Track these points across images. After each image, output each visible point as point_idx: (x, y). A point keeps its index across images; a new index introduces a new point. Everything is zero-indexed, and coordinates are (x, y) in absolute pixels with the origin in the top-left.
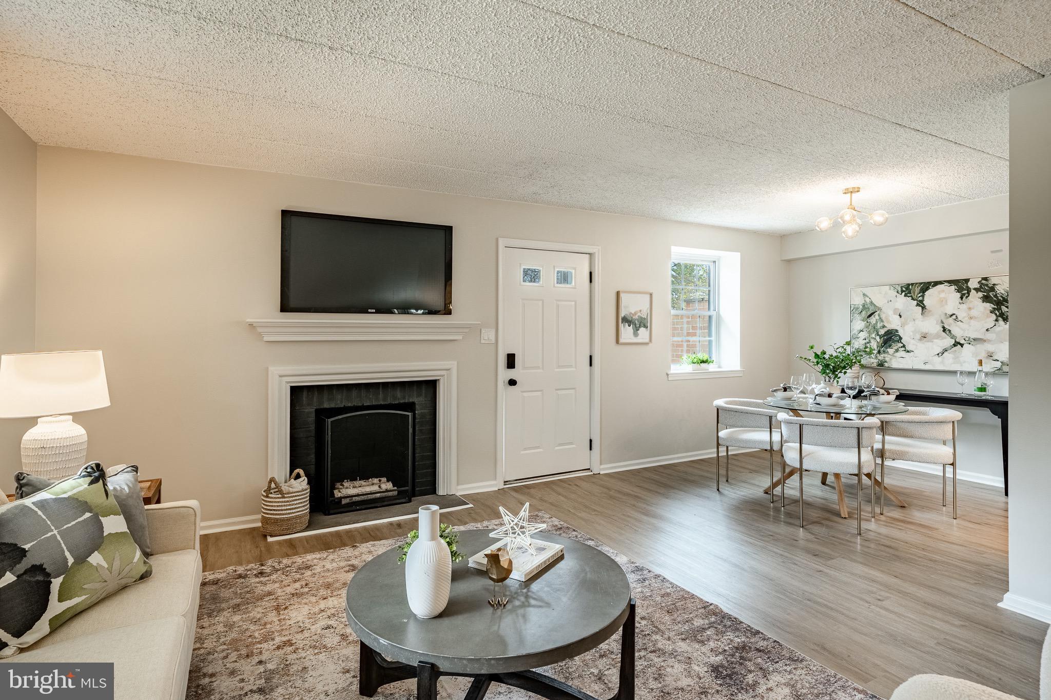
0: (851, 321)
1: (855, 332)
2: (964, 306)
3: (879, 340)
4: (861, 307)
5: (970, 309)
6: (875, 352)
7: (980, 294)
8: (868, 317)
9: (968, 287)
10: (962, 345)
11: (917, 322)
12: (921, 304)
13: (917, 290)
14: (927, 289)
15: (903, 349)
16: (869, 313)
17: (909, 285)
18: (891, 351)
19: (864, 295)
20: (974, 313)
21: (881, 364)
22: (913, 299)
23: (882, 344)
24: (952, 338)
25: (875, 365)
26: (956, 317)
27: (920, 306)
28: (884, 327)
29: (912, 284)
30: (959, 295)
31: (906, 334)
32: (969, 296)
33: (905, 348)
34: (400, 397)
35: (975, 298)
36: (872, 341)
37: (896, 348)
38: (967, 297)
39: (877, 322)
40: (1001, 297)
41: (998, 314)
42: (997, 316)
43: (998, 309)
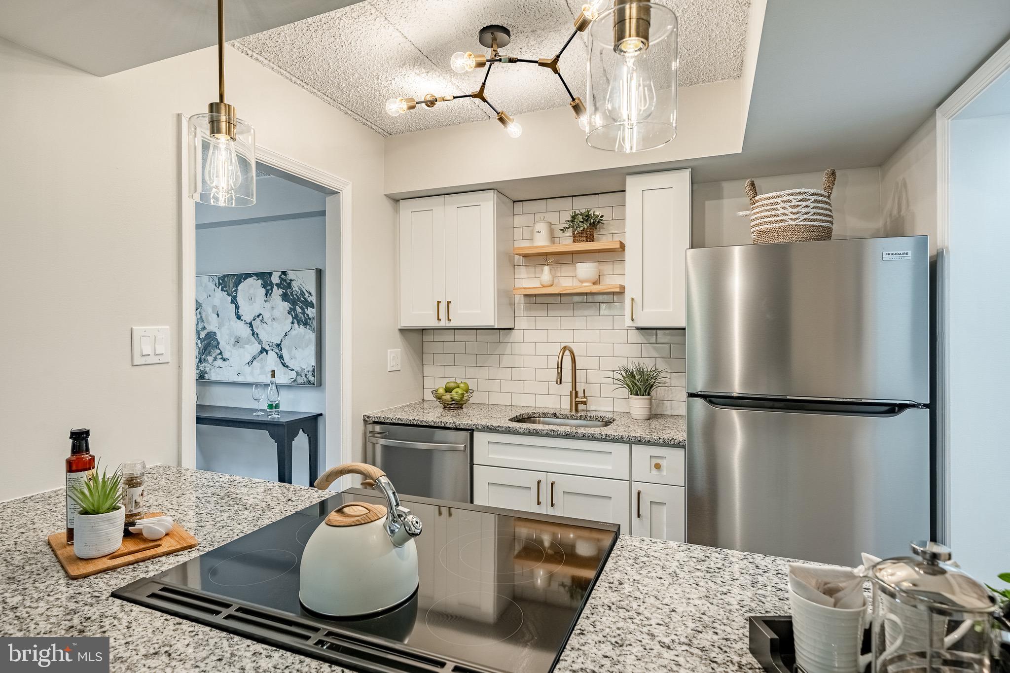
2: (268, 305)
3: (200, 345)
5: (273, 308)
6: (197, 360)
7: (280, 291)
9: (271, 282)
10: (267, 352)
11: (231, 322)
12: (234, 301)
13: (232, 283)
14: (240, 282)
15: (220, 356)
17: (225, 276)
18: (210, 359)
20: (276, 313)
21: (202, 376)
22: (228, 294)
23: (202, 350)
24: (259, 343)
25: (197, 377)
26: (263, 317)
27: (234, 303)
28: (205, 328)
29: (228, 276)
30: (263, 291)
31: (223, 338)
33: (222, 355)
35: (277, 292)
37: (214, 355)
38: (271, 294)
39: (198, 322)
40: (296, 295)
41: (294, 315)
42: (293, 318)
43: (294, 310)
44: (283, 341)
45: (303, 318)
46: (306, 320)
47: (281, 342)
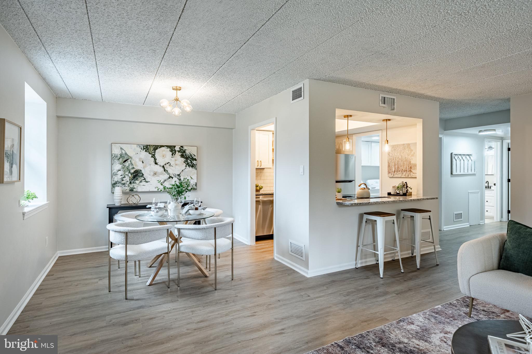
0: (112, 164)
1: (115, 171)
2: (173, 159)
3: (130, 176)
4: (119, 156)
5: (176, 160)
6: (128, 183)
7: (180, 154)
8: (124, 162)
9: (175, 150)
10: (172, 178)
11: (151, 166)
12: (153, 156)
13: (152, 149)
14: (157, 149)
15: (144, 181)
16: (124, 160)
17: (147, 145)
18: (137, 182)
19: (121, 148)
20: (177, 162)
21: (132, 190)
22: (149, 153)
23: (132, 178)
24: (168, 174)
25: (128, 190)
26: (170, 164)
28: (133, 168)
29: (149, 145)
30: (171, 153)
31: (146, 172)
32: (175, 154)
33: (145, 180)
35: (178, 155)
36: (126, 176)
37: (140, 180)
38: (175, 155)
39: (129, 165)
40: (188, 156)
41: (187, 163)
42: (186, 164)
43: (187, 161)
44: (181, 173)
45: (191, 165)
46: (193, 165)
47: (180, 173)
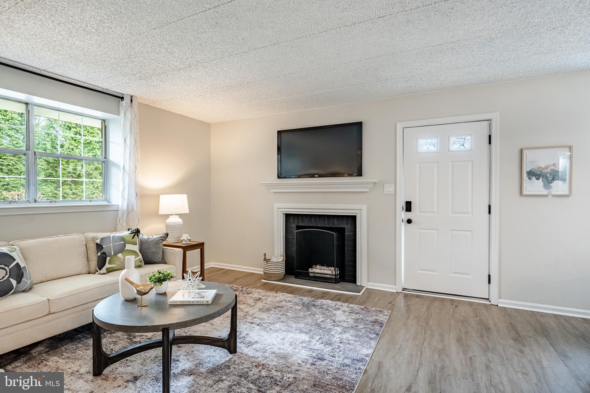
34: (337, 224)
